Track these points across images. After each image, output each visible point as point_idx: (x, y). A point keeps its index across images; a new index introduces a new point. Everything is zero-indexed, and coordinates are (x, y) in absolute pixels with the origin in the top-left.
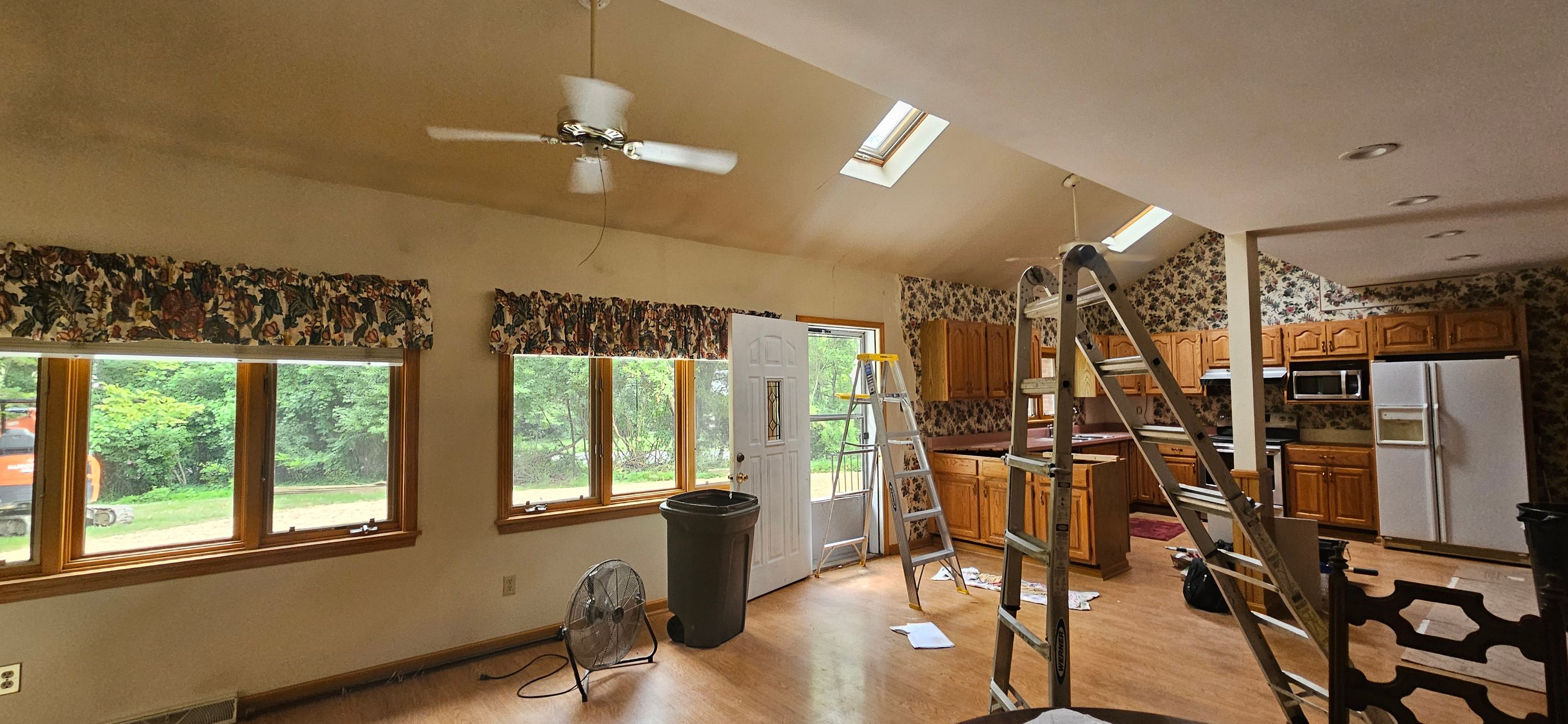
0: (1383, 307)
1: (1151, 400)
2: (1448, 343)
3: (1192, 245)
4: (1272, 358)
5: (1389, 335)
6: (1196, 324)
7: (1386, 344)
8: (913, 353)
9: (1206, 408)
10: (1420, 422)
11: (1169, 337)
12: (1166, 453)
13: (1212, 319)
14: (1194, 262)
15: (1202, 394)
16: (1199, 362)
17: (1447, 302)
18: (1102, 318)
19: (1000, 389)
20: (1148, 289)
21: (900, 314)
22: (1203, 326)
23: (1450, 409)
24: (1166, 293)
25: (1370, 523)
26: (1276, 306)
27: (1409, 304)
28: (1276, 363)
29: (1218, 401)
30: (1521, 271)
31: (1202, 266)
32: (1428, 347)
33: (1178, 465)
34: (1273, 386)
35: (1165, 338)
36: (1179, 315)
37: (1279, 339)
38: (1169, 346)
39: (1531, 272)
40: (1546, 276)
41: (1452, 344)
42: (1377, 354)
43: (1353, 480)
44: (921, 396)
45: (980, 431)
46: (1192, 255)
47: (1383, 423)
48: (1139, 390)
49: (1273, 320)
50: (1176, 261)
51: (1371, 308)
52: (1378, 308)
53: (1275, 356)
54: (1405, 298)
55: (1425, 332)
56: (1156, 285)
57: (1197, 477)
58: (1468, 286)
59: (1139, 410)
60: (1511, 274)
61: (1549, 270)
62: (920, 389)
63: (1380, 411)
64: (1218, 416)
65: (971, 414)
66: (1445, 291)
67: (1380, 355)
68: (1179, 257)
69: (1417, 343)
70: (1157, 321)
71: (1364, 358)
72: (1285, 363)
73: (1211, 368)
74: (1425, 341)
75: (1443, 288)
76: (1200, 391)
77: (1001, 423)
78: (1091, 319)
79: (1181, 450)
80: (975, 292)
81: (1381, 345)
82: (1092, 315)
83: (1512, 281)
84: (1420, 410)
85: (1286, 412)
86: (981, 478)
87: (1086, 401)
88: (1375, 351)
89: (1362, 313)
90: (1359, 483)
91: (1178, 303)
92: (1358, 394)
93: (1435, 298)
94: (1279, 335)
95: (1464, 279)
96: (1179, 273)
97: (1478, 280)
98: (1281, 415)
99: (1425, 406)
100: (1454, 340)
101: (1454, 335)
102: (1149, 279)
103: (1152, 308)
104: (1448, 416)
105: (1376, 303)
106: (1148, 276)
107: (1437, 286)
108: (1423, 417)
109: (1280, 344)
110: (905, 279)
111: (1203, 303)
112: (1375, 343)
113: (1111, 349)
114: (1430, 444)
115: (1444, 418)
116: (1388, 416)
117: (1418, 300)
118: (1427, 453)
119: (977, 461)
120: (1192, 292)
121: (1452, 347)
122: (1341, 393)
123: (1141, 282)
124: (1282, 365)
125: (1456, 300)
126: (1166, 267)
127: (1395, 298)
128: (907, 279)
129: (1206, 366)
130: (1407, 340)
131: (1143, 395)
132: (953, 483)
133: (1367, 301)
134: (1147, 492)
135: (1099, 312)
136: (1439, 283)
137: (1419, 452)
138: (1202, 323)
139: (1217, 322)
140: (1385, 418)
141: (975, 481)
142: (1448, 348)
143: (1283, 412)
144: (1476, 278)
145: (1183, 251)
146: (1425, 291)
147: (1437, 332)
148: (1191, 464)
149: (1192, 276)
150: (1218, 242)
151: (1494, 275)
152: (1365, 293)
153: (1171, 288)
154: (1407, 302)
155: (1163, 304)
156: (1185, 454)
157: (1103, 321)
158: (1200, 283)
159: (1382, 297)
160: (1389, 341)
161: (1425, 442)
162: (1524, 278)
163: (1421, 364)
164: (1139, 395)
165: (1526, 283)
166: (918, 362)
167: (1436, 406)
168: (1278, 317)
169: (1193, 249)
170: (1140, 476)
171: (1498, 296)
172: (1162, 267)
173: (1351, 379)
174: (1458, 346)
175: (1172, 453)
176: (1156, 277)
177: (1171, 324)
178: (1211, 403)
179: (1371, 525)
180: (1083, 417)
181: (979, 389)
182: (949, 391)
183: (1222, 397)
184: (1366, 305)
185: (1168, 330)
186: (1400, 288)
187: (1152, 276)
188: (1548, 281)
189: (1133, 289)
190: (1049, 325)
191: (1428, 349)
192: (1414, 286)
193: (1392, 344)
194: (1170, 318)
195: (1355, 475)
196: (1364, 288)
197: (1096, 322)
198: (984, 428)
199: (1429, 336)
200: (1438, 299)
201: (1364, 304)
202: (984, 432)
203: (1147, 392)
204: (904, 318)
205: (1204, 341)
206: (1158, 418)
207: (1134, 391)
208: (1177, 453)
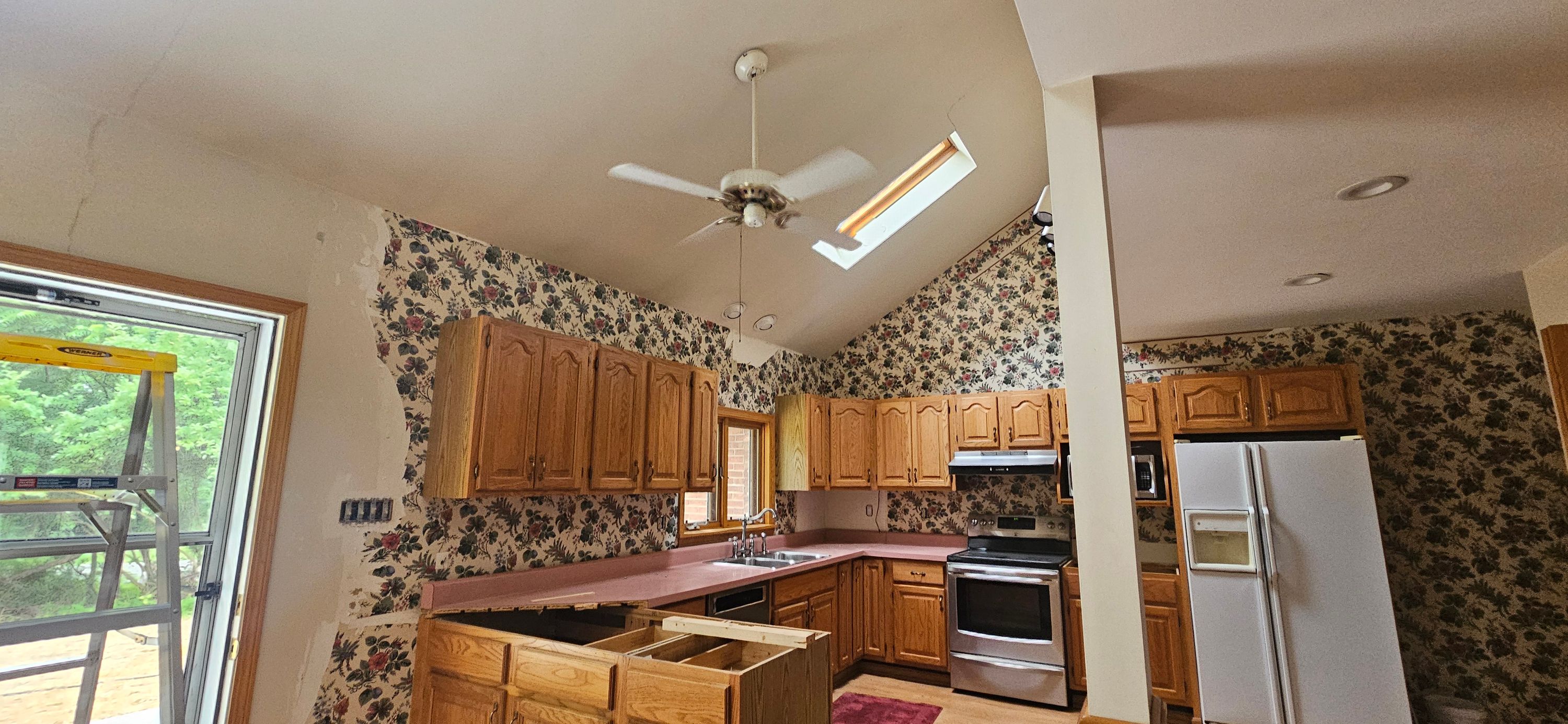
0: (1164, 370)
1: (884, 494)
2: (1266, 417)
3: (936, 280)
4: (1038, 435)
5: (1190, 404)
6: (941, 387)
7: (1188, 418)
8: (404, 387)
9: (954, 508)
10: (1245, 535)
11: (908, 404)
12: (903, 579)
13: (960, 382)
14: (938, 304)
15: (950, 488)
16: (946, 441)
17: (1239, 365)
18: (825, 378)
19: (622, 474)
20: (882, 338)
21: (374, 295)
22: (950, 391)
23: (1283, 514)
24: (904, 345)
25: (1182, 696)
26: (1037, 366)
27: (1195, 367)
28: (1044, 444)
29: (969, 498)
30: (1320, 327)
31: (948, 309)
32: (1241, 422)
33: (921, 598)
34: (1037, 477)
35: (903, 405)
36: (920, 376)
37: (1047, 409)
38: (908, 416)
39: (1331, 329)
40: (1349, 333)
41: (1271, 418)
42: (1177, 432)
43: (1156, 624)
44: (422, 487)
45: (586, 558)
46: (936, 295)
47: (1197, 535)
48: (869, 481)
49: (1035, 386)
50: (917, 301)
51: (1151, 371)
52: (1159, 371)
53: (1042, 434)
54: (1189, 359)
55: (1236, 400)
56: (892, 333)
57: (946, 618)
58: (1261, 344)
59: (869, 510)
60: (1310, 331)
61: (1352, 325)
62: (421, 471)
63: (1192, 517)
64: (969, 519)
65: (565, 523)
66: (1235, 350)
67: (1181, 433)
68: (920, 296)
69: (1226, 416)
70: (893, 383)
71: (1155, 439)
72: (1055, 443)
73: (961, 449)
74: (1237, 414)
75: (1234, 346)
76: (947, 484)
77: (639, 539)
78: (810, 376)
79: (923, 575)
80: (599, 293)
81: (1181, 417)
82: (812, 370)
83: (1311, 339)
84: (1243, 517)
85: (1055, 516)
86: (512, 690)
87: (798, 495)
88: (1174, 427)
89: (1141, 377)
90: (1165, 630)
91: (919, 359)
92: (1152, 491)
93: (1225, 360)
94: (1046, 402)
95: (1255, 335)
96: (921, 318)
97: (1272, 336)
98: (1049, 520)
99: (1250, 510)
100: (1274, 413)
101: (1272, 404)
102: (884, 325)
103: (887, 364)
104: (1282, 526)
105: (1156, 364)
106: (884, 322)
107: (1226, 344)
108: (1249, 527)
109: (1047, 416)
110: (404, 224)
111: (950, 360)
112: (1174, 418)
113: (833, 417)
114: (1261, 570)
115: (1278, 531)
116: (1204, 525)
117: (1206, 361)
118: (1258, 583)
119: (508, 647)
120: (935, 343)
121: (1272, 423)
123: (874, 329)
124: (1050, 447)
125: (1248, 363)
126: (904, 310)
127: (1178, 358)
128: (413, 227)
129: (955, 446)
130: (1215, 412)
131: (875, 488)
132: (458, 699)
133: (1146, 361)
134: (876, 641)
135: (822, 369)
136: (1228, 339)
137: (1245, 582)
138: (948, 387)
139: (967, 387)
140: (1198, 528)
141: (498, 698)
142: (1266, 423)
143: (1050, 515)
144: (1270, 333)
145: (926, 288)
146: (1213, 350)
147: (1251, 400)
148: (936, 597)
149: (936, 322)
150: (967, 278)
151: (1288, 330)
152: (1143, 351)
153: (911, 339)
154: (1193, 364)
155: (901, 359)
156: (928, 582)
157: (827, 383)
158: (946, 331)
159: (1163, 357)
160: (1191, 414)
161: (1253, 565)
162: (1325, 335)
163: (1240, 446)
164: (869, 488)
165: (1327, 342)
166: (422, 407)
167: (1265, 511)
168: (1040, 380)
169: (937, 286)
170: (868, 618)
171: (1297, 358)
172: (899, 310)
173: (1141, 468)
175: (912, 579)
176: (893, 323)
177: (910, 387)
178: (960, 500)
179: (1184, 698)
180: (792, 521)
181: (565, 472)
182: (474, 476)
183: (973, 493)
184: (1145, 367)
185: (906, 394)
186: (1184, 346)
187: (887, 322)
188: (1352, 340)
189: (864, 338)
190: (744, 374)
191: (1241, 425)
192: (1200, 343)
193: (1195, 416)
194: (909, 379)
195: (1157, 617)
196: (1142, 344)
197: (816, 381)
198: (597, 549)
199: (1241, 406)
200: (1229, 361)
201: (1142, 365)
202: (595, 558)
203: (880, 484)
204: (386, 304)
205: (952, 410)
206: (893, 523)
207: (862, 482)
208: (918, 579)
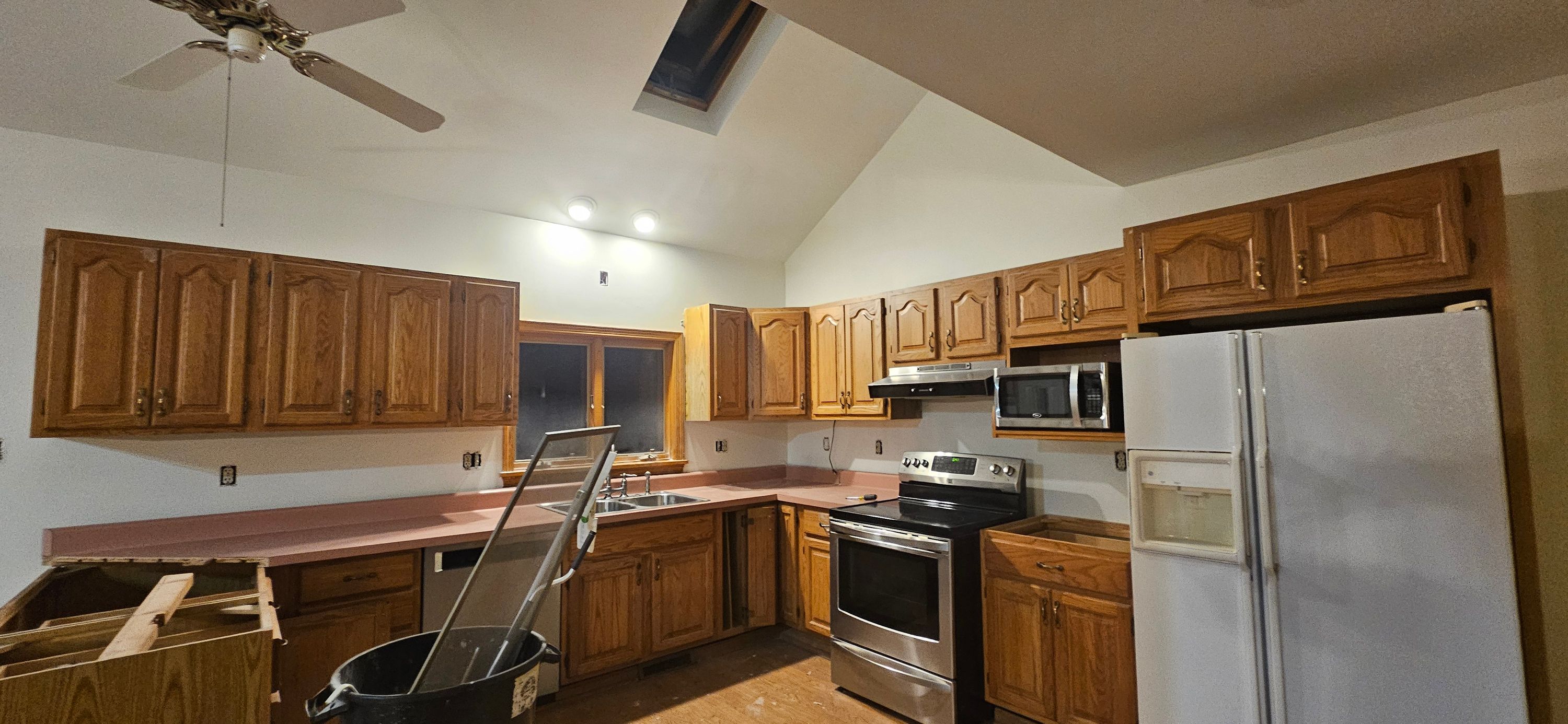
2: (1296, 280)
4: (982, 339)
5: (1166, 272)
7: (1161, 296)
10: (1229, 493)
11: (841, 308)
12: (812, 532)
15: (885, 415)
16: (880, 353)
28: (989, 352)
32: (1249, 294)
35: (836, 311)
37: (993, 301)
38: (841, 324)
42: (1144, 320)
43: (1098, 626)
47: (1147, 494)
53: (987, 337)
63: (1140, 462)
67: (1148, 321)
69: (1220, 286)
71: (1116, 332)
72: (1004, 349)
73: (896, 363)
74: (1240, 281)
76: (881, 411)
81: (1151, 296)
84: (1225, 462)
88: (1139, 311)
94: (993, 290)
99: (1235, 450)
100: (1310, 272)
101: (1310, 256)
108: (1230, 479)
109: (994, 310)
112: (1140, 296)
114: (1248, 558)
116: (1161, 477)
118: (1241, 582)
121: (1306, 291)
122: (1068, 415)
124: (998, 355)
129: (889, 360)
130: (1204, 280)
131: (812, 416)
137: (1221, 575)
140: (1150, 480)
142: (1293, 293)
147: (1272, 252)
160: (1167, 287)
161: (1236, 551)
163: (1226, 339)
164: (804, 416)
173: (1088, 381)
174: (1325, 285)
175: (820, 532)
181: (209, 406)
191: (1249, 299)
193: (1173, 292)
195: (1102, 615)
199: (1249, 268)
203: (815, 412)
205: (887, 311)
